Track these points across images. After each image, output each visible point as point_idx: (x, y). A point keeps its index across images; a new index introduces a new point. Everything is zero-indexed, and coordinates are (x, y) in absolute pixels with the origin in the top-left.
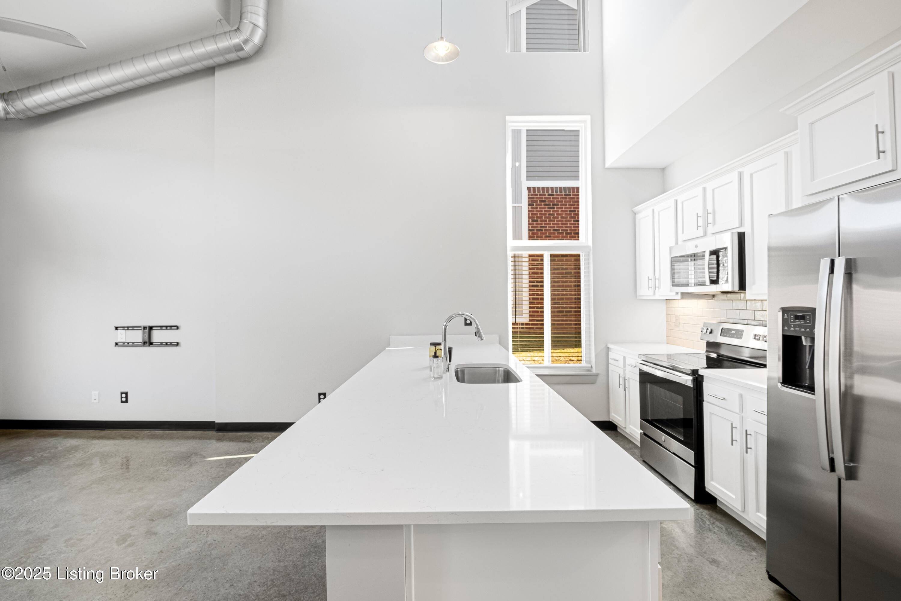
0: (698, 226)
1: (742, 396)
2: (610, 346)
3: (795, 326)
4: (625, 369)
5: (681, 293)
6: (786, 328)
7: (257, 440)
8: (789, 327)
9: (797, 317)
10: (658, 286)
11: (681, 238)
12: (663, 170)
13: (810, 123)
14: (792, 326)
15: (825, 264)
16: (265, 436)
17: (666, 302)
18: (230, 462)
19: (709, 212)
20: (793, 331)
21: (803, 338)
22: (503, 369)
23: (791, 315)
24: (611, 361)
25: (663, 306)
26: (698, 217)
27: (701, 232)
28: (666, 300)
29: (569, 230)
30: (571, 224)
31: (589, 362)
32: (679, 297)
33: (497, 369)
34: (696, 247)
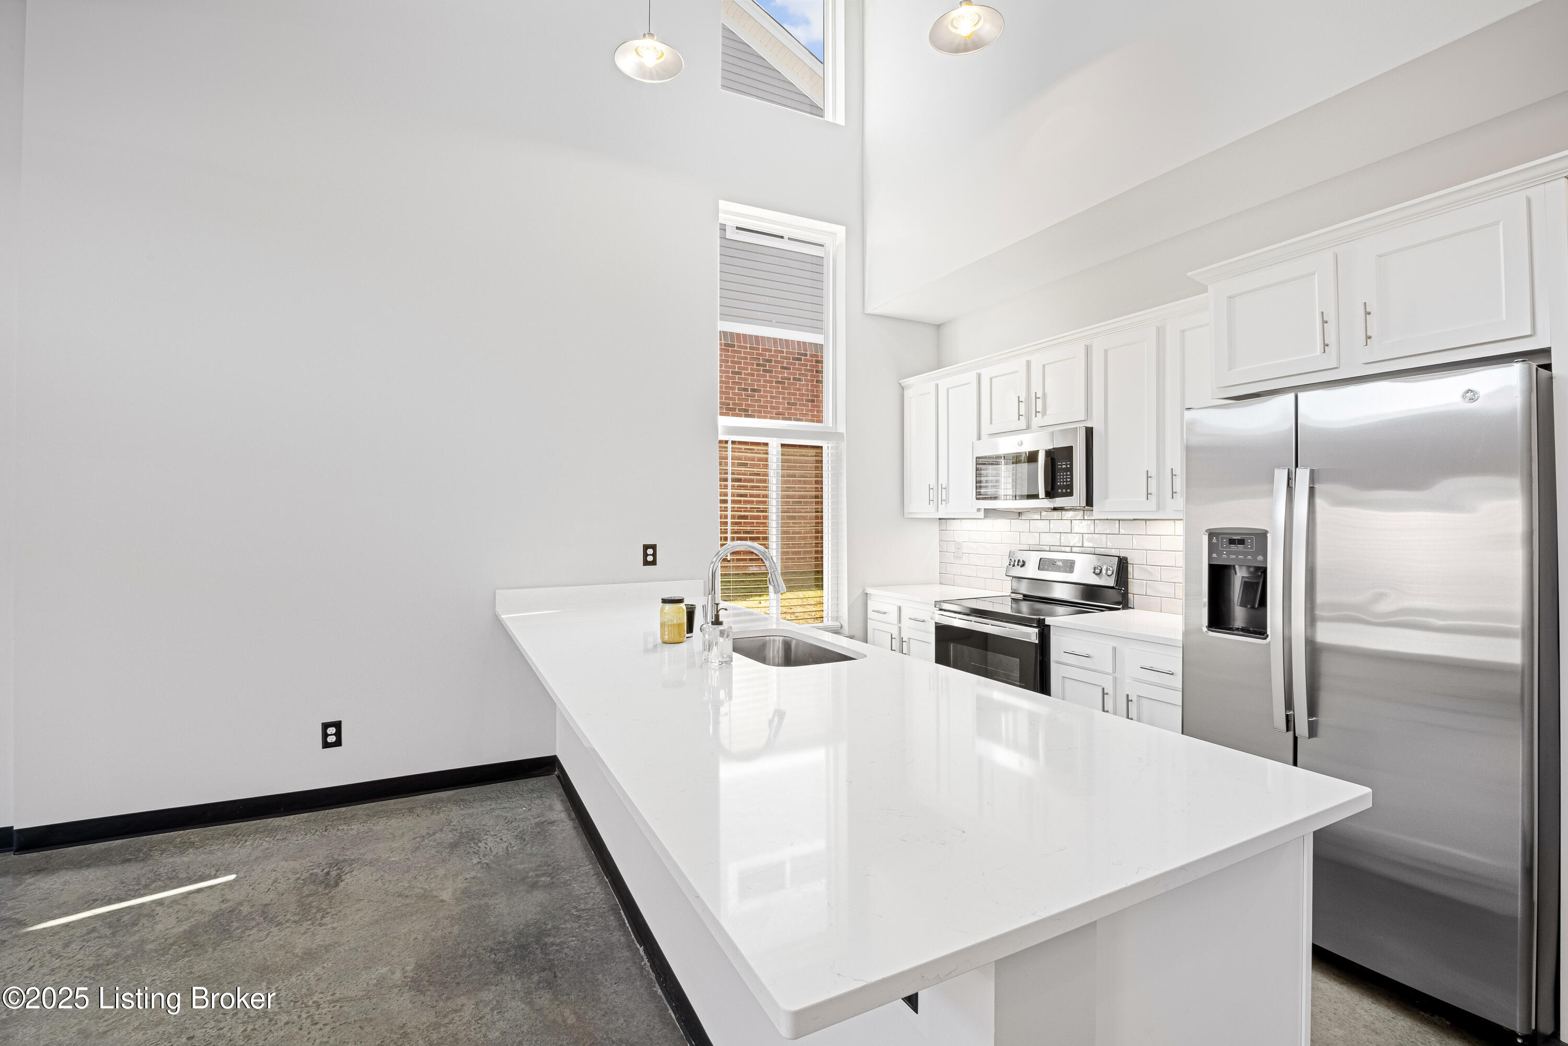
0: (1019, 415)
1: (1114, 649)
2: (869, 591)
3: (1229, 553)
4: (900, 625)
5: (984, 509)
6: (1214, 555)
7: (162, 854)
8: (1220, 554)
9: (1232, 542)
10: (944, 499)
11: (986, 429)
12: (938, 327)
13: (1228, 297)
14: (1225, 553)
15: (1281, 476)
16: (178, 840)
17: (940, 522)
18: (119, 920)
19: (1037, 396)
20: (1223, 559)
21: (1237, 567)
22: (781, 638)
23: (1225, 538)
24: (871, 614)
25: (935, 528)
26: (1019, 401)
27: (1022, 424)
28: (940, 519)
29: (731, 404)
30: (734, 394)
31: (837, 618)
32: (982, 514)
33: (771, 637)
34: (1021, 444)
